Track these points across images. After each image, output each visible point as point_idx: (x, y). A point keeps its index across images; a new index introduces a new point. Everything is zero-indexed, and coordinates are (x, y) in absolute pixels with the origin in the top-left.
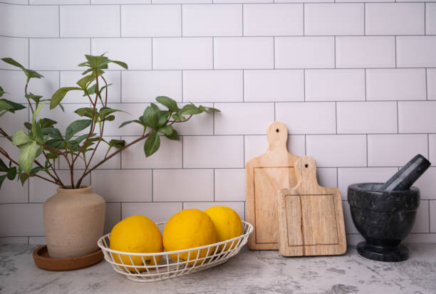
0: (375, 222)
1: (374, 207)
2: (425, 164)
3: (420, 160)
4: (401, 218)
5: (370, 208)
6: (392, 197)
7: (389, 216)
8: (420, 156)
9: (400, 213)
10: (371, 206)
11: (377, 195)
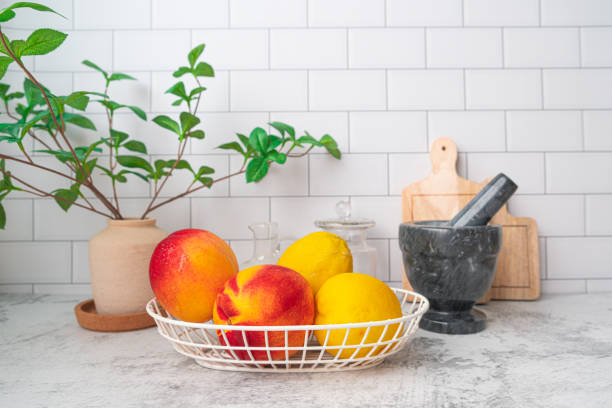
0: (435, 275)
1: (432, 251)
2: (510, 187)
3: (502, 181)
4: (473, 268)
5: (426, 253)
6: (458, 235)
7: (454, 264)
8: (502, 175)
9: (470, 260)
10: (429, 250)
11: (436, 233)
